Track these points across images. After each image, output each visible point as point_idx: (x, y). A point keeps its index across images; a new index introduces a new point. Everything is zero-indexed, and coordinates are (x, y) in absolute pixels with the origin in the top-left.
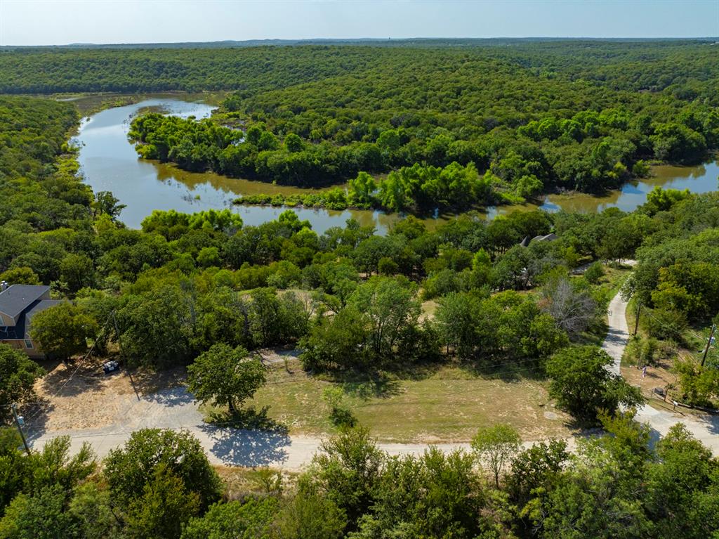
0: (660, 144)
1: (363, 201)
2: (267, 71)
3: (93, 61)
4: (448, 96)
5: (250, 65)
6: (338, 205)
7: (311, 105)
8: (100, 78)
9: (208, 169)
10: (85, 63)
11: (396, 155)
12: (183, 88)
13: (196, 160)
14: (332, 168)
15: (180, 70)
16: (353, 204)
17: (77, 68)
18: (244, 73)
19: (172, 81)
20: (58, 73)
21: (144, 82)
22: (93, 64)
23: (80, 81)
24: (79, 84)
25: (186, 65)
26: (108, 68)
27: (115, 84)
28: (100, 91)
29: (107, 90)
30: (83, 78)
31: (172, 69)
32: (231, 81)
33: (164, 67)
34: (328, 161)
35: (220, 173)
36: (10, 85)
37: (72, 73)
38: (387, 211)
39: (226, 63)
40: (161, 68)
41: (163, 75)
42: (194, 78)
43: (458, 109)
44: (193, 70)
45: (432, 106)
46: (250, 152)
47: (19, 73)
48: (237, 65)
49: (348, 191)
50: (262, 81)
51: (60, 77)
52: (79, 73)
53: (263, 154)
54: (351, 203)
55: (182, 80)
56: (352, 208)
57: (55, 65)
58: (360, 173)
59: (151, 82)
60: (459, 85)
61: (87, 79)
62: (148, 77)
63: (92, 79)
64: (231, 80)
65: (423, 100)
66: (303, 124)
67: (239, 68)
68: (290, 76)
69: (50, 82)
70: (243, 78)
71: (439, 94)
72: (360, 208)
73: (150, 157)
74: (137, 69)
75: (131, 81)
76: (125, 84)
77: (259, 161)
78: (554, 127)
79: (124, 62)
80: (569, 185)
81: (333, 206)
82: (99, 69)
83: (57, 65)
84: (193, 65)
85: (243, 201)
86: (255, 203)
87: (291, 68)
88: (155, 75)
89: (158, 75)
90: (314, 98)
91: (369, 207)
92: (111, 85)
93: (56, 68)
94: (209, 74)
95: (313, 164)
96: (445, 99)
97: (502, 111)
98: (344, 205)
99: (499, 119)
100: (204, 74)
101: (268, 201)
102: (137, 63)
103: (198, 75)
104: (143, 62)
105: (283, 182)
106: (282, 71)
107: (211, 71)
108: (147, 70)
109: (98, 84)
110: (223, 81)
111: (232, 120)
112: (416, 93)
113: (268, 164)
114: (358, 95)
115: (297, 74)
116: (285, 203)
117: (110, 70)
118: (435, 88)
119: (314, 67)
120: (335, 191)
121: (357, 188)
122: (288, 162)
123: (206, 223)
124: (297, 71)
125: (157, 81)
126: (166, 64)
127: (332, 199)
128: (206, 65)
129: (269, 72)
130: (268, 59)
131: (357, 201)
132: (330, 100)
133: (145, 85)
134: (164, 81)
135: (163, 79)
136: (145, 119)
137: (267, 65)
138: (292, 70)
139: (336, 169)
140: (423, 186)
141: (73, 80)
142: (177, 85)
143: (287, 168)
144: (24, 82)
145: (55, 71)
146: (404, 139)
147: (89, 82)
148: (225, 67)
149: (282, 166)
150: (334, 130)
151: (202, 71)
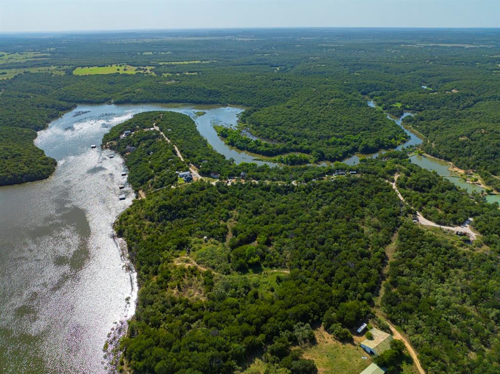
0: (361, 148)
3: (182, 88)
4: (315, 123)
5: (247, 92)
6: (275, 161)
8: (187, 96)
9: (245, 150)
12: (220, 103)
13: (242, 147)
14: (274, 152)
15: (217, 94)
17: (176, 91)
18: (244, 96)
19: (215, 99)
20: (169, 93)
22: (182, 89)
23: (179, 97)
25: (219, 91)
26: (189, 91)
27: (193, 100)
28: (187, 102)
31: (215, 93)
32: (239, 101)
34: (274, 150)
35: (248, 151)
37: (175, 94)
38: (285, 164)
40: (210, 93)
41: (211, 96)
42: (224, 98)
43: (317, 129)
44: (223, 93)
46: (255, 146)
48: (241, 92)
49: (277, 158)
51: (171, 95)
52: (177, 93)
53: (259, 147)
55: (219, 99)
59: (207, 99)
60: (320, 118)
61: (181, 96)
62: (206, 97)
65: (307, 124)
69: (167, 97)
71: (313, 122)
73: (229, 144)
74: (201, 93)
75: (200, 98)
76: (197, 100)
77: (258, 149)
78: (335, 141)
80: (326, 159)
82: (185, 92)
83: (168, 89)
85: (255, 159)
86: (258, 160)
88: (208, 96)
89: (210, 96)
91: (281, 162)
92: (191, 100)
94: (229, 95)
95: (270, 151)
97: (327, 132)
99: (325, 135)
101: (260, 160)
105: (263, 155)
108: (205, 93)
109: (187, 99)
111: (245, 127)
112: (305, 121)
113: (260, 150)
117: (190, 93)
120: (273, 158)
121: (279, 158)
122: (265, 150)
125: (210, 99)
126: (212, 90)
127: (274, 160)
131: (279, 161)
133: (205, 100)
135: (212, 98)
137: (254, 94)
140: (292, 159)
141: (176, 97)
142: (217, 101)
145: (168, 92)
146: (295, 143)
147: (183, 98)
148: (236, 92)
149: (263, 151)
150: (277, 137)
151: (227, 93)
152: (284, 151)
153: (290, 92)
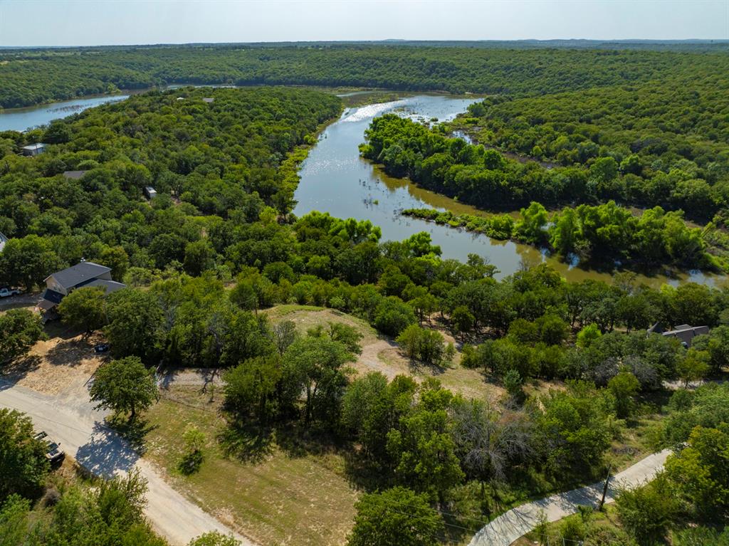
1: (528, 235)
2: (536, 75)
3: (378, 59)
5: (521, 69)
6: (499, 233)
7: (554, 116)
8: (379, 74)
9: (405, 176)
10: (371, 60)
11: (606, 186)
12: (448, 89)
13: (397, 165)
14: (520, 191)
15: (451, 70)
16: (517, 235)
17: (364, 65)
18: (511, 76)
19: (439, 81)
20: (347, 68)
21: (414, 80)
22: (377, 62)
23: (362, 76)
24: (361, 79)
25: (457, 66)
26: (389, 66)
27: (389, 81)
28: (375, 87)
29: (381, 86)
30: (366, 74)
31: (443, 69)
32: (497, 85)
33: (436, 67)
34: (519, 184)
35: (414, 181)
36: (309, 77)
37: (357, 69)
39: (497, 66)
40: (433, 68)
41: (434, 74)
42: (463, 80)
44: (463, 71)
45: (699, 130)
46: (444, 163)
47: (318, 67)
48: (508, 68)
49: (517, 221)
50: (527, 86)
51: (347, 72)
52: (363, 69)
53: (454, 167)
54: (514, 234)
55: (450, 81)
56: (514, 240)
57: (347, 61)
58: (533, 203)
59: (421, 81)
61: (367, 76)
62: (419, 76)
63: (372, 75)
64: (496, 83)
65: (692, 123)
66: (528, 138)
67: (508, 72)
68: (559, 82)
69: (339, 76)
70: (509, 82)
71: (716, 116)
72: (522, 242)
73: (367, 156)
74: (412, 68)
75: (404, 78)
76: (398, 81)
77: (449, 174)
79: (403, 60)
81: (494, 233)
82: (381, 66)
83: (349, 61)
84: (465, 67)
85: (411, 213)
86: (422, 217)
87: (561, 74)
88: (427, 74)
89: (429, 75)
90: (560, 110)
91: (531, 242)
92: (386, 82)
93: (347, 64)
94: (478, 76)
95: (499, 185)
96: (721, 124)
98: (506, 235)
100: (473, 76)
101: (434, 216)
102: (414, 62)
103: (467, 76)
104: (418, 61)
105: (463, 200)
106: (552, 76)
107: (480, 73)
108: (421, 69)
109: (376, 80)
110: (488, 84)
111: (468, 126)
112: (686, 113)
113: (455, 179)
114: (613, 111)
115: (566, 81)
116: (450, 222)
117: (389, 68)
118: (715, 109)
119: (587, 74)
120: (503, 218)
121: (526, 218)
122: (474, 180)
123: (344, 231)
124: (568, 78)
125: (427, 80)
126: (439, 63)
127: (497, 228)
128: (478, 67)
129: (538, 77)
130: (540, 64)
131: (522, 233)
132: (579, 113)
133: (415, 83)
134: (432, 80)
135: (432, 78)
136: (381, 119)
137: (537, 70)
138: (561, 77)
139: (524, 194)
140: (599, 230)
141: (357, 75)
142: (444, 85)
143: (472, 185)
144: (320, 76)
145: (346, 66)
146: (636, 169)
147: (369, 77)
148: (495, 70)
149: (468, 182)
150: (559, 149)
151: (472, 72)
152: (572, 193)
153: (641, 71)
